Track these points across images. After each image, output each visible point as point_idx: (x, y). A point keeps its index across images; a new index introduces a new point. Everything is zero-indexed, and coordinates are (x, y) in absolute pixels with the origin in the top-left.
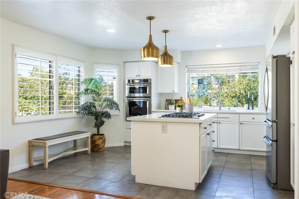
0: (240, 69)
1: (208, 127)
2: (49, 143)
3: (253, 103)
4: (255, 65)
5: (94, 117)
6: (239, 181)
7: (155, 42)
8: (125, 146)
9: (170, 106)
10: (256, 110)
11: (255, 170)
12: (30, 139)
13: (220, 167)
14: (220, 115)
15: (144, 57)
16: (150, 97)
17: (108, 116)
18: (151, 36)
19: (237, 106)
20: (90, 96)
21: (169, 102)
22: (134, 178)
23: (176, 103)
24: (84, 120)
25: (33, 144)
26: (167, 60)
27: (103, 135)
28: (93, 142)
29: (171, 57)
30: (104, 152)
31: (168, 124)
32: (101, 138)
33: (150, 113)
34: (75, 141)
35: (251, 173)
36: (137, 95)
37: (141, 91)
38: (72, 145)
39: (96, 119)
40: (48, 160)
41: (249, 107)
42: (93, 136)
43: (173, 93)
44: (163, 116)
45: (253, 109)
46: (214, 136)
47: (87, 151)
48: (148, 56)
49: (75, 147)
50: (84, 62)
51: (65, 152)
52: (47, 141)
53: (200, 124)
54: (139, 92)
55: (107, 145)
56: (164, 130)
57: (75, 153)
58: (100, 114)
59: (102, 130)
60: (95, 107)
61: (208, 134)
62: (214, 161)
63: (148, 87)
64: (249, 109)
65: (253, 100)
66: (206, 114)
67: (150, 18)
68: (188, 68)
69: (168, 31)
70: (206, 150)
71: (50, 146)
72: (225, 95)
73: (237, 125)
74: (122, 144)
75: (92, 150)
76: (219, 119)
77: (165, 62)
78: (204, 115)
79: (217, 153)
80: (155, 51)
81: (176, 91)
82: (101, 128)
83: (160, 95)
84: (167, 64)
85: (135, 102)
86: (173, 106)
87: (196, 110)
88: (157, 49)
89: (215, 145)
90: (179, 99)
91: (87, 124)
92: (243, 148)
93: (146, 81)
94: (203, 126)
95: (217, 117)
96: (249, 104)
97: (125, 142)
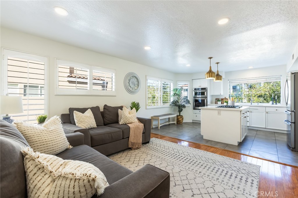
0: (266, 80)
1: (245, 113)
2: (160, 118)
3: (276, 100)
4: (278, 77)
5: (178, 107)
6: (266, 144)
7: (213, 70)
8: (193, 122)
9: (218, 102)
10: (278, 105)
11: (278, 140)
12: (152, 116)
13: (252, 136)
14: (251, 108)
15: (207, 77)
16: (207, 97)
17: (184, 107)
18: (210, 67)
19: (263, 102)
20: (176, 97)
21: (218, 100)
22: (202, 136)
23: (222, 100)
24: (173, 109)
25: (153, 118)
26: (219, 78)
27: (182, 116)
28: (178, 119)
29: (221, 76)
30: (183, 124)
31: (221, 111)
32: (182, 118)
33: (207, 105)
34: (169, 118)
35: (276, 141)
36: (198, 96)
37: (200, 94)
38: (168, 120)
39: (179, 108)
40: (160, 126)
41: (273, 103)
42: (177, 116)
43: (220, 95)
44: (218, 107)
45: (276, 104)
46: (248, 119)
47: (175, 123)
48: (209, 77)
49: (169, 121)
50: (173, 80)
51: (165, 123)
52: (159, 117)
53: (241, 111)
54: (199, 95)
55: (184, 121)
56: (219, 114)
57: (169, 124)
58: (181, 106)
59: (182, 114)
60: (178, 102)
61: (245, 117)
62: (248, 133)
63: (205, 92)
64: (273, 104)
65: (276, 99)
66: (243, 107)
67: (210, 58)
68: (229, 81)
69: (219, 63)
70: (244, 127)
71: (160, 119)
72: (253, 95)
73: (264, 114)
74: (191, 121)
75: (177, 123)
76: (251, 110)
77: (217, 79)
78: (242, 107)
79: (250, 129)
80: (213, 75)
81: (222, 94)
82: (181, 113)
83: (212, 96)
84: (218, 80)
85: (197, 100)
86: (220, 102)
87: (236, 104)
88: (214, 73)
89: (248, 125)
90: (224, 98)
91: (174, 110)
92: (268, 128)
93: (204, 89)
94: (242, 112)
95: (249, 108)
96: (273, 101)
97: (193, 120)
